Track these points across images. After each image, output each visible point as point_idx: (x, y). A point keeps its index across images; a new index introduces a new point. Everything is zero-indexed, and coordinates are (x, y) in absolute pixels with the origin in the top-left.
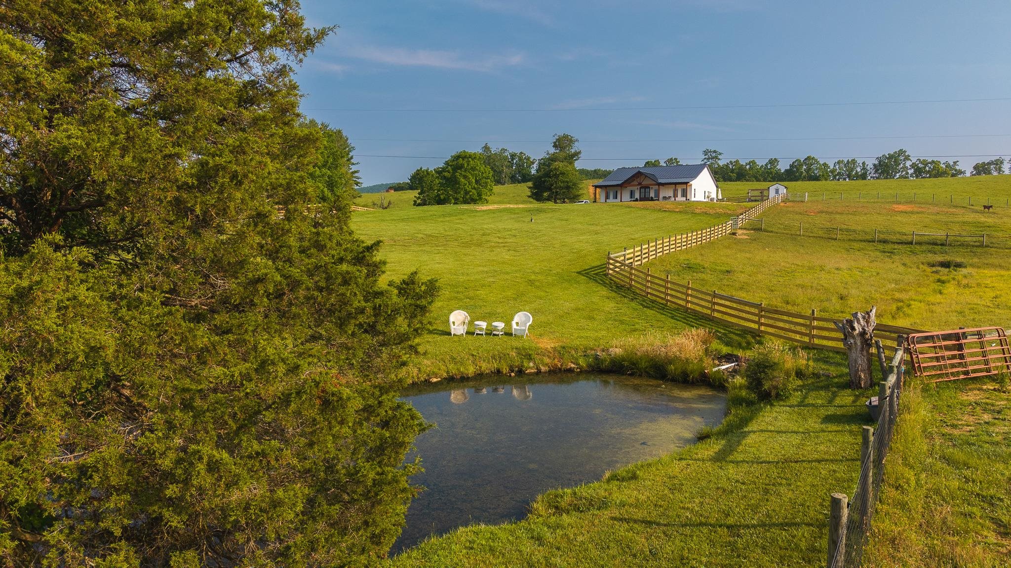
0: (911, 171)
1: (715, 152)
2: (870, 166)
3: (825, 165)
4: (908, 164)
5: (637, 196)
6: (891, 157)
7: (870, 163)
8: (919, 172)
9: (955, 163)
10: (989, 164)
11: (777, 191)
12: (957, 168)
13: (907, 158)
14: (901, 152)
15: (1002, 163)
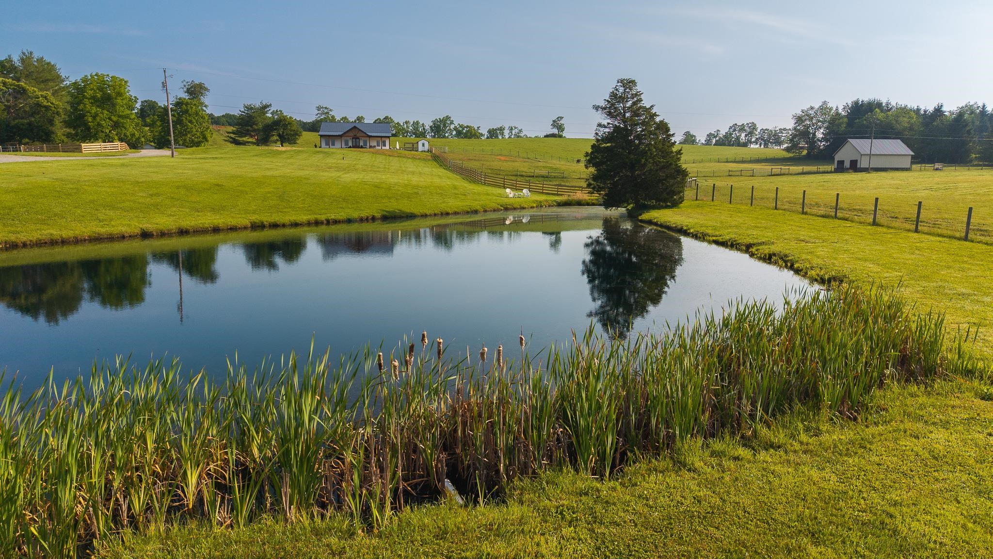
0: (454, 133)
1: (326, 108)
2: (427, 127)
3: (398, 123)
4: (452, 127)
5: (350, 144)
6: (441, 121)
7: (428, 124)
8: (459, 134)
9: (478, 128)
10: (496, 129)
11: (423, 145)
12: (480, 131)
13: (452, 123)
14: (448, 118)
15: (504, 129)
